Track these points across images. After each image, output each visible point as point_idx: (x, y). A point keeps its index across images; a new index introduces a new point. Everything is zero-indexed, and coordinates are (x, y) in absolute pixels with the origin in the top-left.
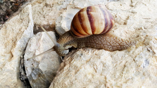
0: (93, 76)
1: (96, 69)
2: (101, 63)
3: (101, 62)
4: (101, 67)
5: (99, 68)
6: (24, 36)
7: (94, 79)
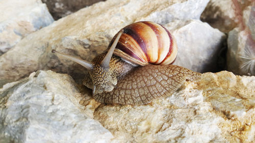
0: (147, 132)
1: (163, 128)
2: (180, 130)
3: (183, 129)
4: (173, 134)
5: (166, 132)
6: (169, 11)
7: (142, 135)
